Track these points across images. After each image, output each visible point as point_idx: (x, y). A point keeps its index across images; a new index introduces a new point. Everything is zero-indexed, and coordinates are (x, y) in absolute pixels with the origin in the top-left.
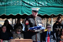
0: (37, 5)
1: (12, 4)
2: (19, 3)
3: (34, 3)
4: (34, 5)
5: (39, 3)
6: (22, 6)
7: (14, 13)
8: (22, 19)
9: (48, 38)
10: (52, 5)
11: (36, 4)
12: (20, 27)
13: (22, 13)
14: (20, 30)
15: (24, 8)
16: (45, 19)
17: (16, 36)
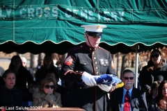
0: (97, 18)
1: (33, 16)
2: (50, 11)
3: (90, 13)
4: (90, 18)
5: (102, 14)
6: (59, 19)
7: (36, 39)
8: (56, 55)
9: (126, 106)
10: (137, 20)
11: (95, 15)
12: (53, 75)
13: (58, 39)
14: (51, 84)
15: (62, 25)
16: (117, 56)
17: (40, 100)
